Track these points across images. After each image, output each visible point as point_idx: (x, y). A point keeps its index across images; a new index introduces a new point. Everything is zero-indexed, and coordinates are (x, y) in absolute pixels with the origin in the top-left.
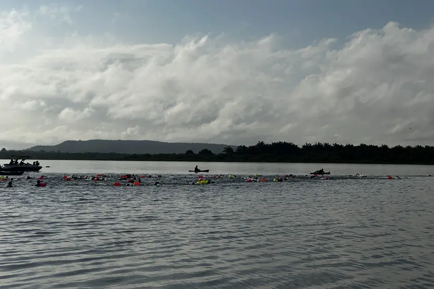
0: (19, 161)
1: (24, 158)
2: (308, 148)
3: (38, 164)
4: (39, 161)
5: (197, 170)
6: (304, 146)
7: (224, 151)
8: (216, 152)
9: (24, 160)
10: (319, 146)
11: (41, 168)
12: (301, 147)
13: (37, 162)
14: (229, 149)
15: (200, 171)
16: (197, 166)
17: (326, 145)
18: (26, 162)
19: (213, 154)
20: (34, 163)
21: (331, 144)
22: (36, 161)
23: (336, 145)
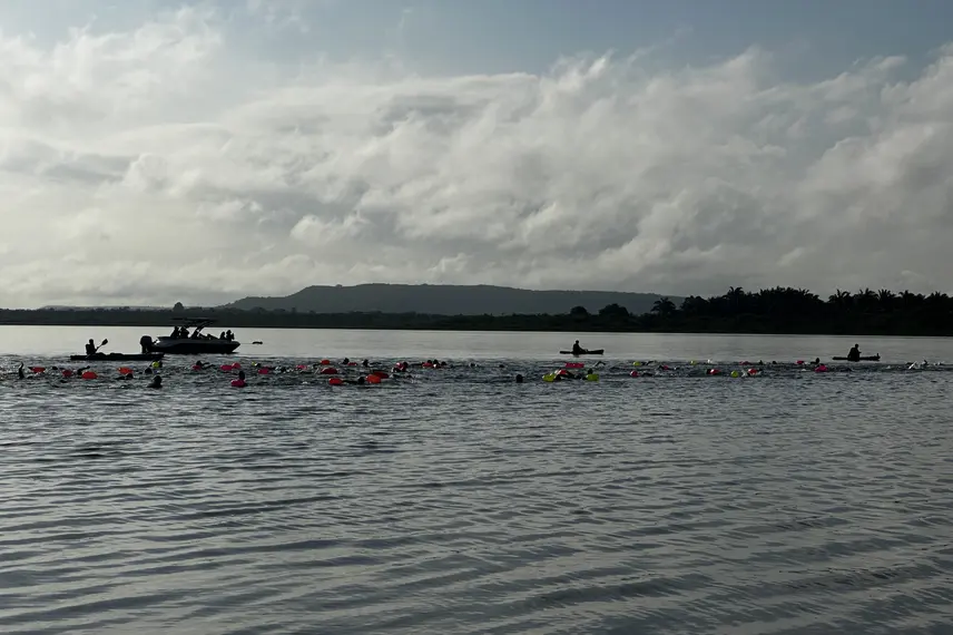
0: (191, 331)
1: (200, 324)
2: (842, 302)
3: (231, 336)
4: (234, 331)
5: (577, 350)
6: (832, 298)
7: (655, 309)
8: (636, 311)
9: (200, 328)
10: (867, 297)
11: (237, 345)
12: (825, 299)
13: (229, 332)
14: (665, 305)
15: (584, 352)
16: (577, 342)
17: (884, 294)
18: (205, 332)
19: (631, 316)
20: (223, 334)
21: (896, 291)
22: (225, 330)
23: (907, 296)
